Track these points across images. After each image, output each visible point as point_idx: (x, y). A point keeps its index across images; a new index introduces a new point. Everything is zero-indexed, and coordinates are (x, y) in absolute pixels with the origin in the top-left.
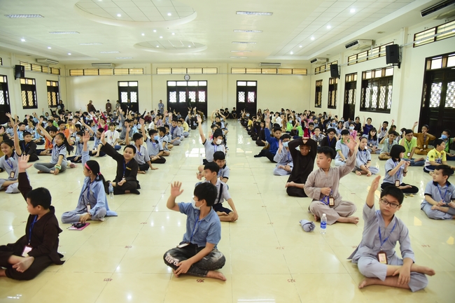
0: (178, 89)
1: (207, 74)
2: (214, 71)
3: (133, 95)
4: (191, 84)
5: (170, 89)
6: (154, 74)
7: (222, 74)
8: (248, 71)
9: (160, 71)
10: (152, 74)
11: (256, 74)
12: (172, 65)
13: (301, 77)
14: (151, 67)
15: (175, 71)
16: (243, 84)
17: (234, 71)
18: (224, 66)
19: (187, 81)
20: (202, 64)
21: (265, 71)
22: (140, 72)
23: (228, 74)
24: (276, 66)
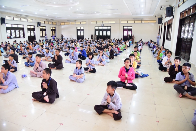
0: (99, 30)
1: (111, 23)
2: (114, 22)
3: (82, 32)
4: (104, 28)
5: (96, 30)
6: (90, 24)
7: (117, 23)
8: (129, 22)
9: (92, 23)
10: (89, 24)
11: (132, 23)
12: (97, 20)
13: (153, 24)
14: (89, 21)
15: (98, 23)
16: (126, 28)
17: (122, 22)
18: (118, 20)
19: (103, 27)
20: (109, 19)
21: (136, 22)
22: (85, 23)
23: (119, 23)
24: (141, 19)
